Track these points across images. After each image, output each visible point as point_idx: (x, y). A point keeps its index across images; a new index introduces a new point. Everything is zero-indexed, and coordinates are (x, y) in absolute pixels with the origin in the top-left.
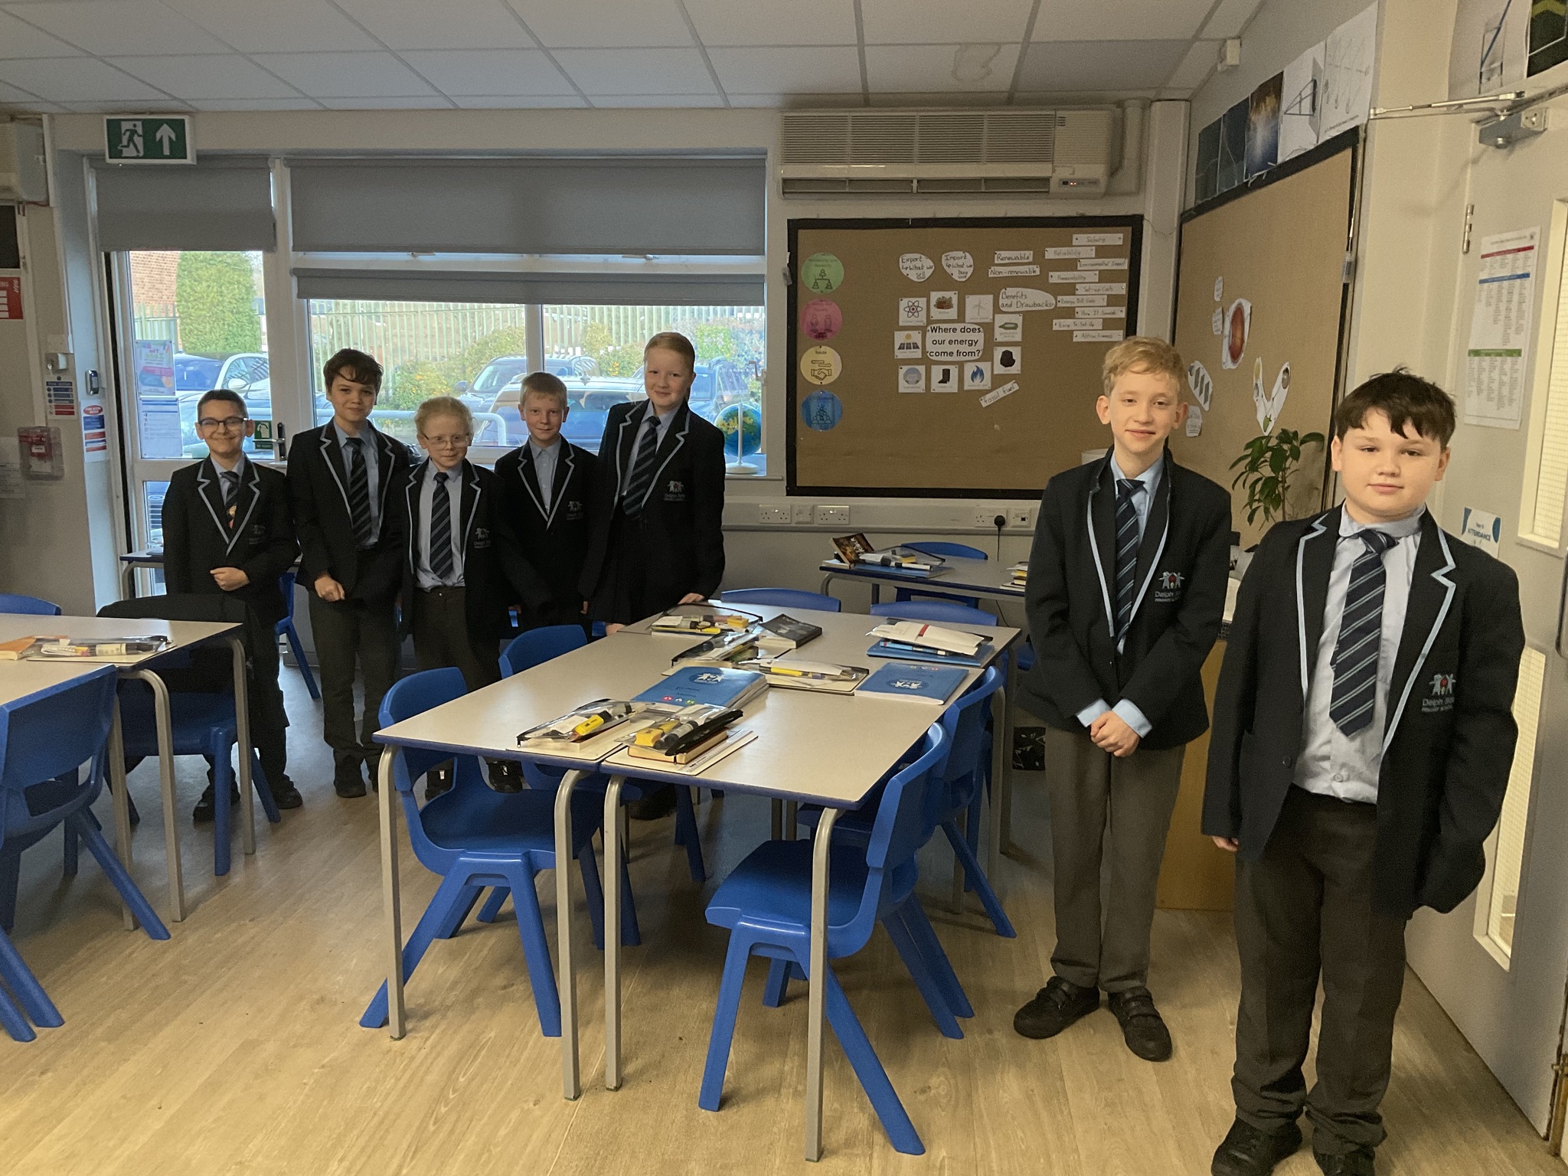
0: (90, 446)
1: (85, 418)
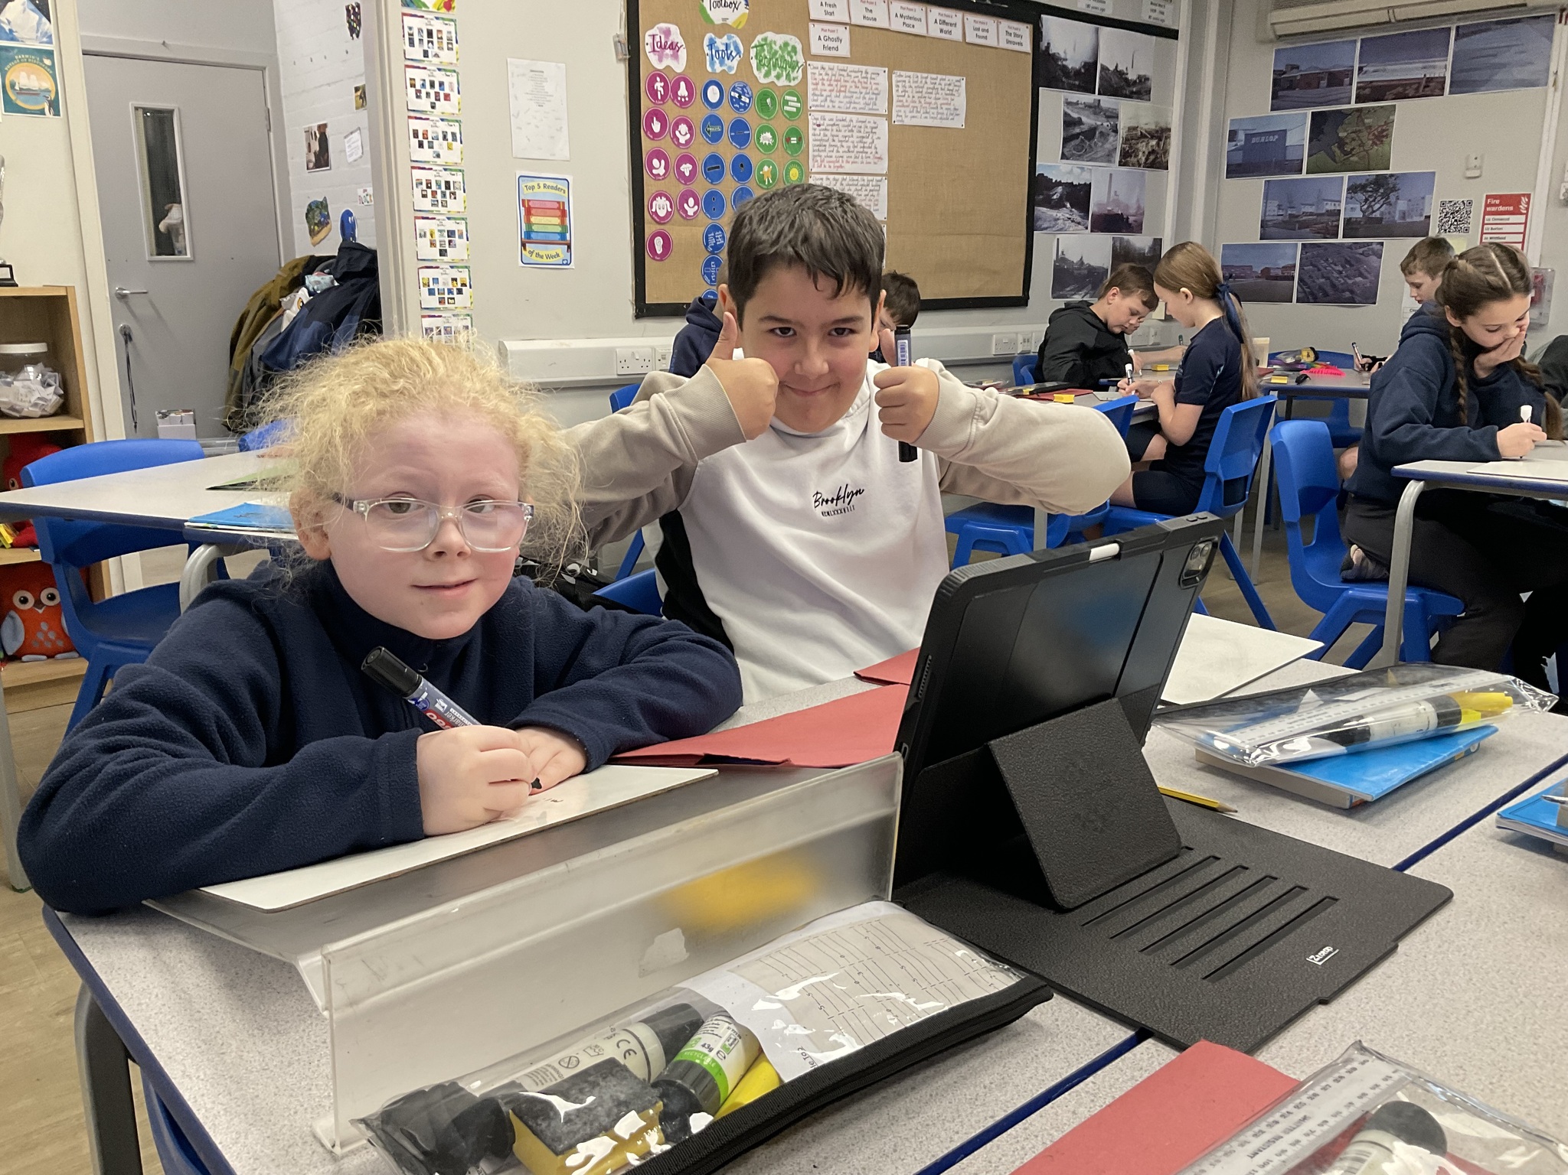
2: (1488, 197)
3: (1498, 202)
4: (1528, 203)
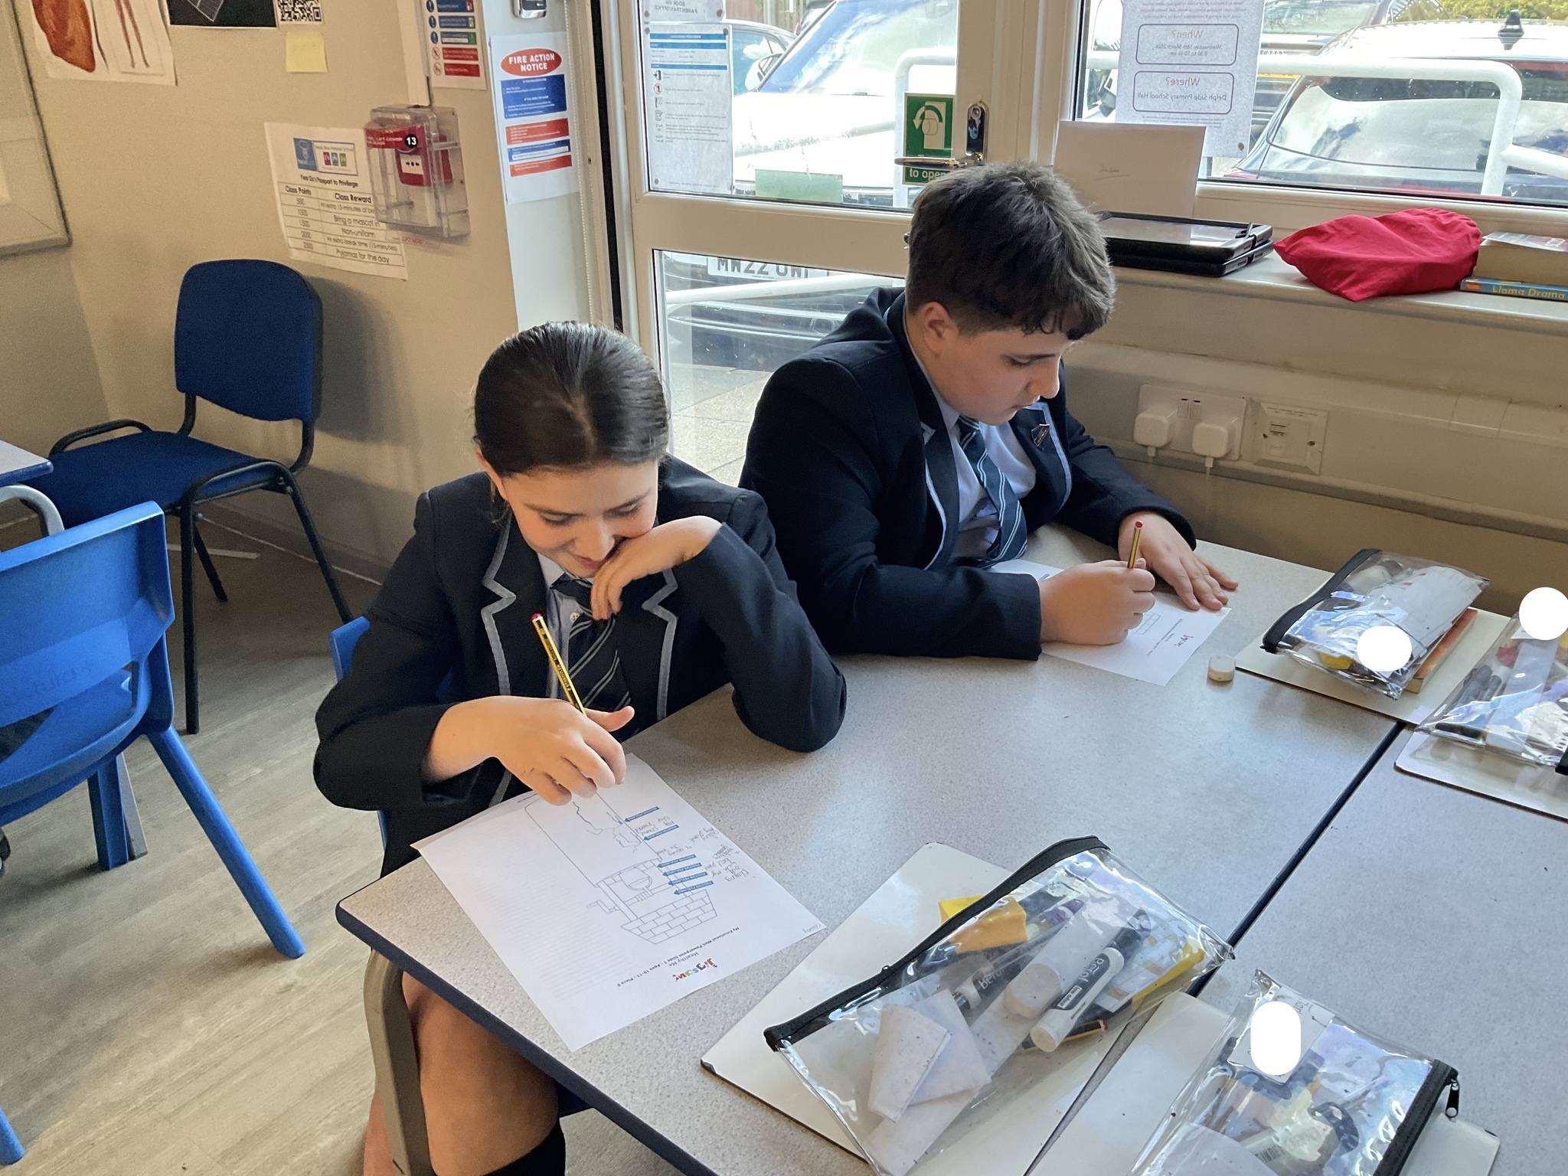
0: (520, 159)
1: (506, 84)
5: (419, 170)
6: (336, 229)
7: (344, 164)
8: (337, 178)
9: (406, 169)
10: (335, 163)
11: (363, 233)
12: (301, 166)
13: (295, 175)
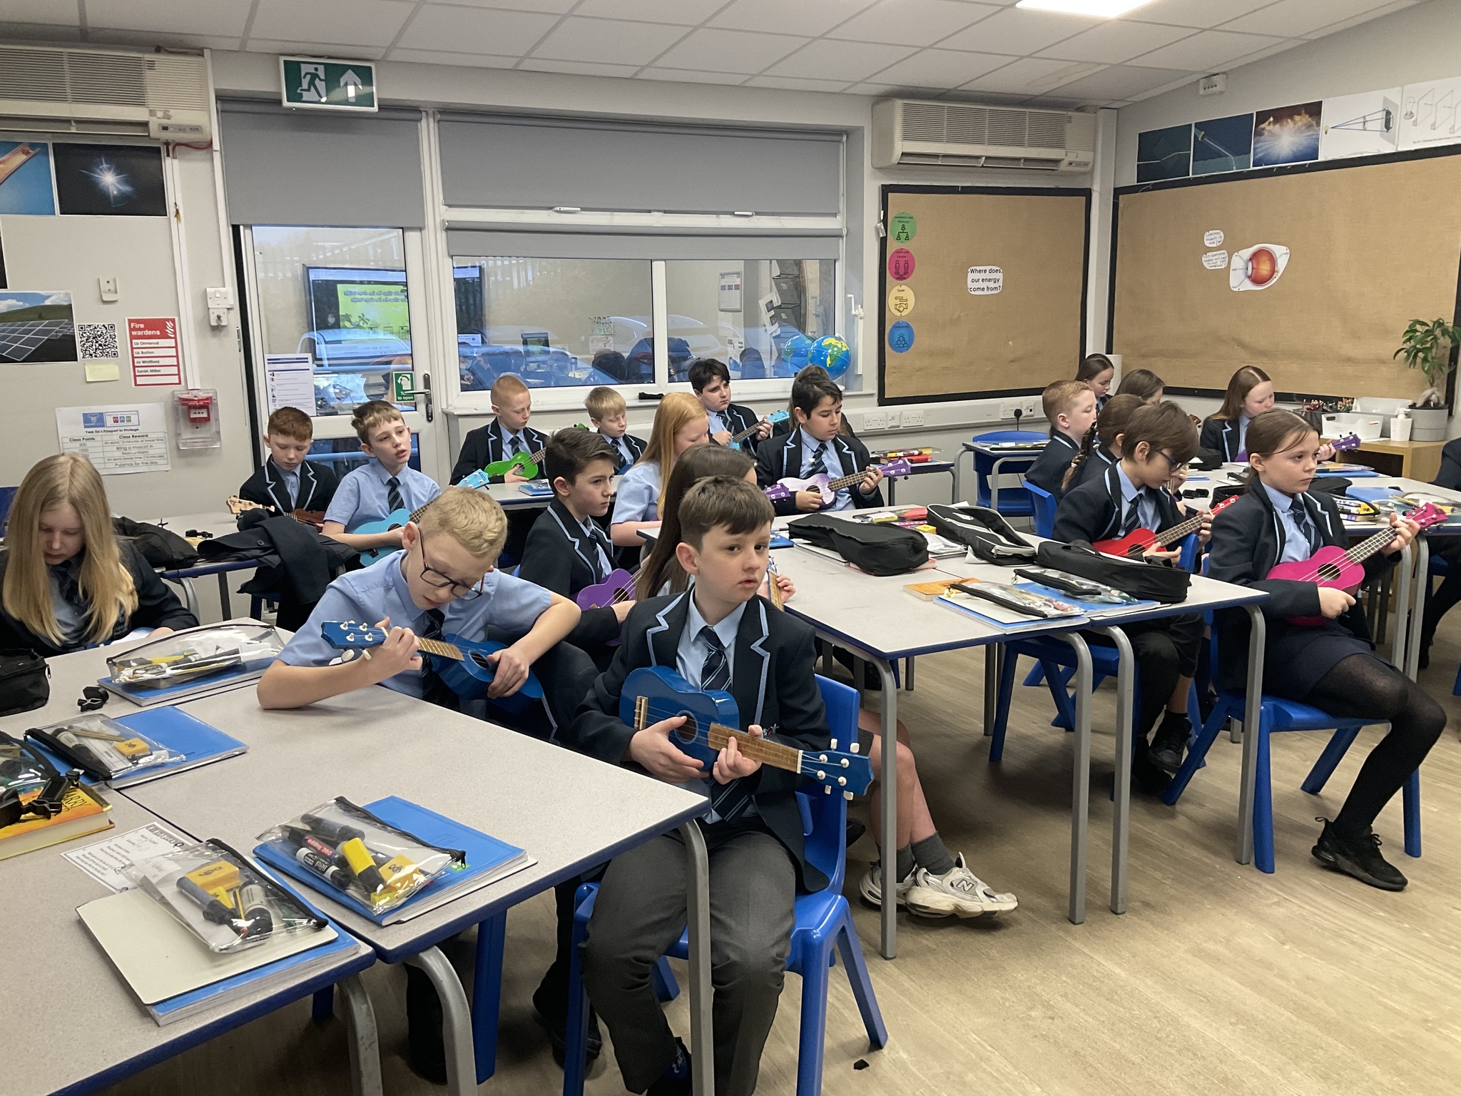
2: (130, 321)
3: (142, 326)
4: (174, 328)
5: (205, 415)
6: (118, 454)
7: (130, 421)
8: (122, 428)
9: (193, 416)
10: (123, 421)
11: (139, 452)
12: (85, 427)
13: (81, 431)
